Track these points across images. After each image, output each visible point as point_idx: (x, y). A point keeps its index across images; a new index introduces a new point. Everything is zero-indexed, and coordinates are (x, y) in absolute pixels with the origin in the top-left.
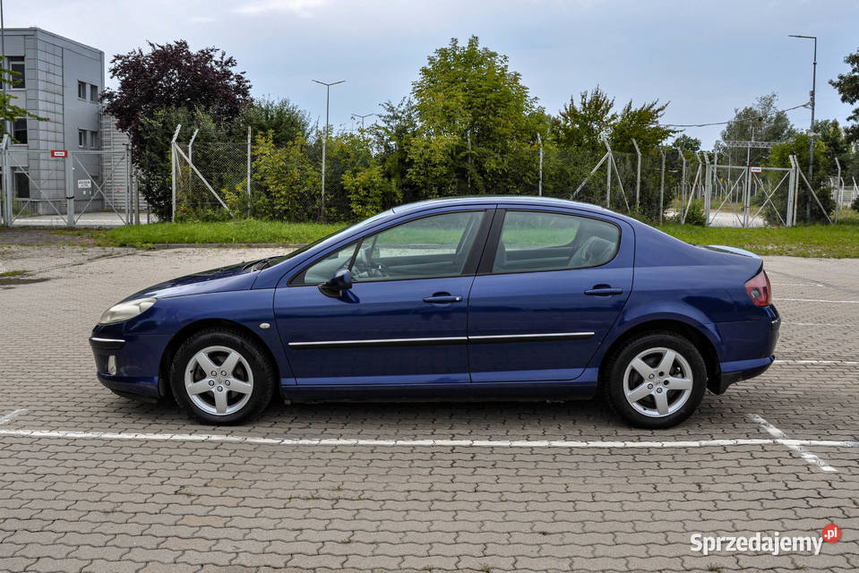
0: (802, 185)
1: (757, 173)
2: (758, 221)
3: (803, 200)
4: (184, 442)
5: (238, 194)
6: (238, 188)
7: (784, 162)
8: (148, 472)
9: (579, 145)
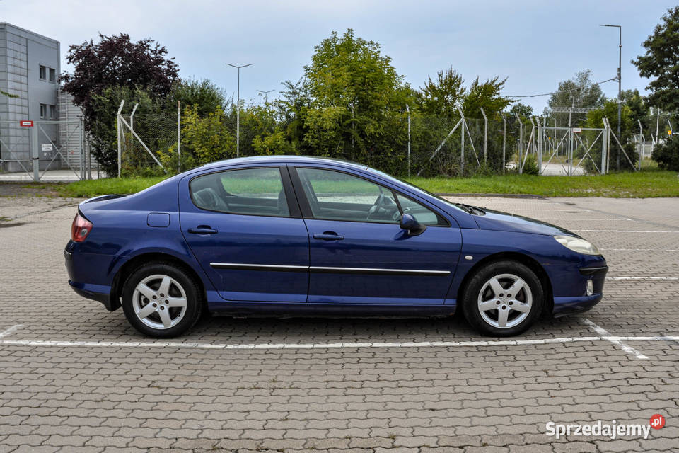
0: (613, 141)
1: (577, 133)
2: (579, 170)
3: (614, 153)
4: (150, 348)
5: (170, 155)
6: (171, 150)
7: (598, 124)
8: (125, 371)
9: (438, 113)
